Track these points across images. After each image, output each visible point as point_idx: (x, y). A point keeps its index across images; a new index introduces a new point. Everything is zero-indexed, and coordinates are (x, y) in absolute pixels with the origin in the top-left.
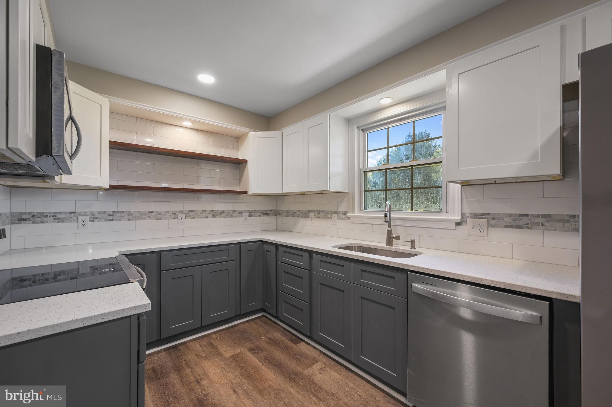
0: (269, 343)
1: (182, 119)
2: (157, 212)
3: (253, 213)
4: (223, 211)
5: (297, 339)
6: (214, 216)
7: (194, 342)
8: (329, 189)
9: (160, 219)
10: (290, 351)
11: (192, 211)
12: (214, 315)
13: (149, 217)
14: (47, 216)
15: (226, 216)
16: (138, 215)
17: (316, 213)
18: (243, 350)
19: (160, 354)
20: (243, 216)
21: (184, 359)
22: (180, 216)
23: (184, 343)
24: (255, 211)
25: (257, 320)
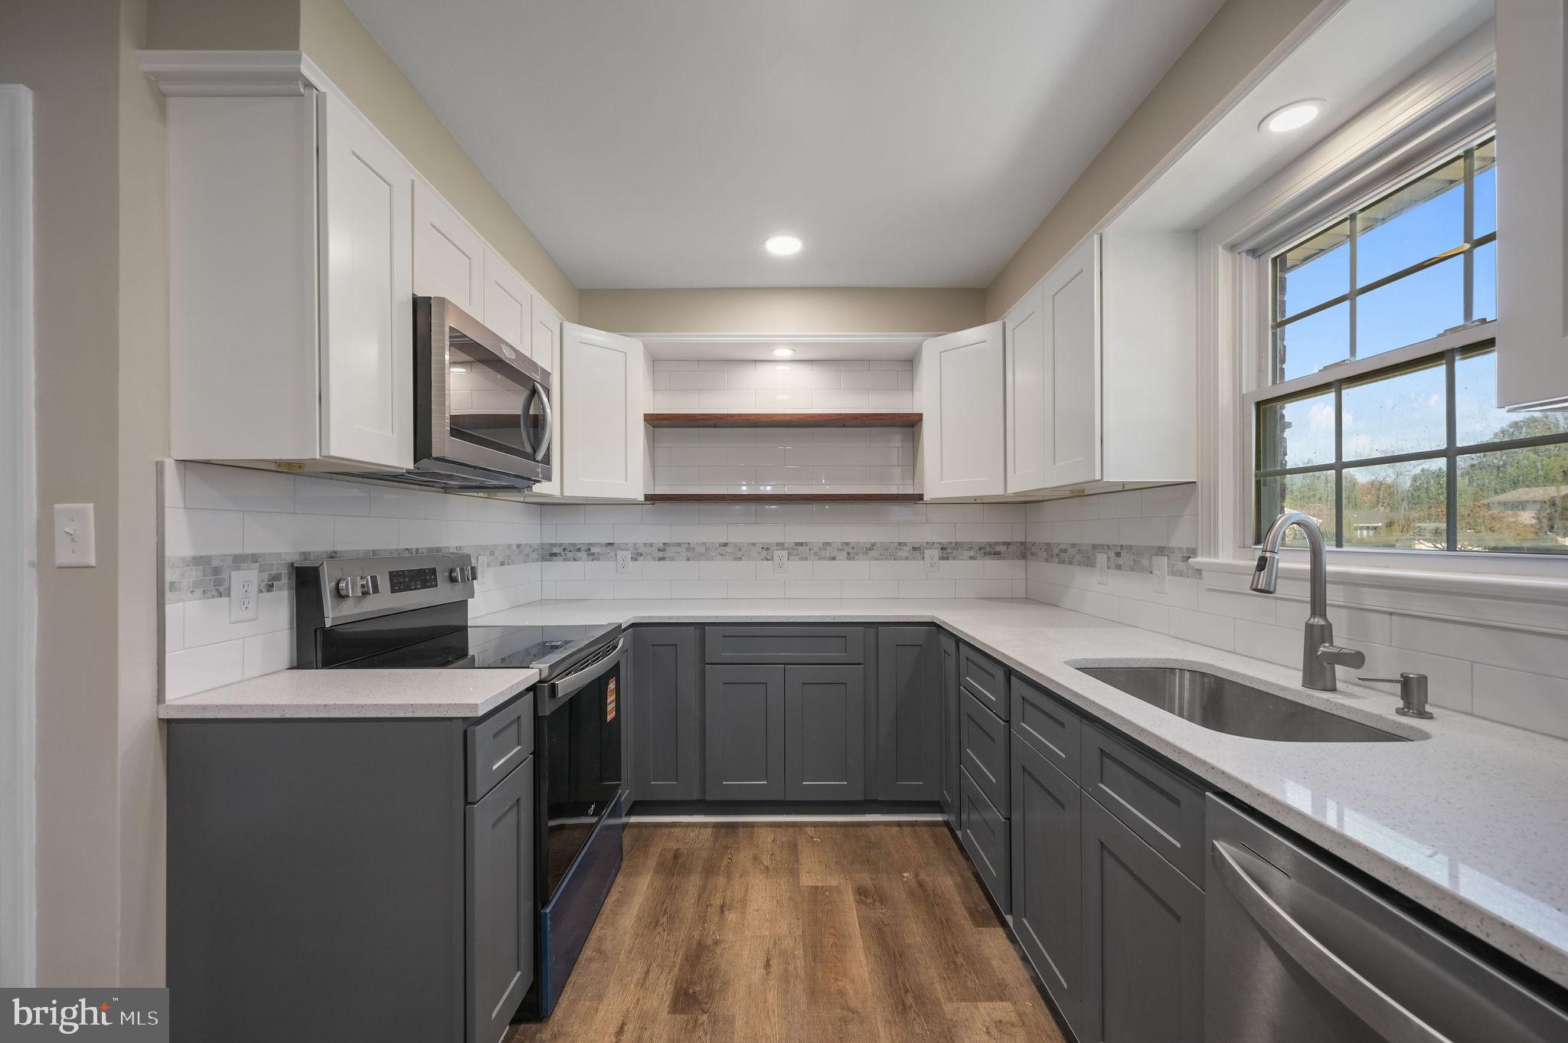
0: (911, 893)
1: (771, 346)
2: (735, 544)
3: (954, 549)
4: (873, 545)
5: (992, 913)
6: (850, 557)
7: (769, 829)
8: (1098, 477)
9: (740, 559)
10: (949, 937)
11: (801, 544)
12: (813, 784)
13: (722, 555)
14: (579, 550)
15: (880, 557)
16: (702, 550)
17: (1112, 554)
18: (843, 886)
19: (703, 830)
20: (923, 558)
21: (730, 856)
22: (777, 554)
23: (752, 825)
24: (958, 546)
25: (924, 829)
